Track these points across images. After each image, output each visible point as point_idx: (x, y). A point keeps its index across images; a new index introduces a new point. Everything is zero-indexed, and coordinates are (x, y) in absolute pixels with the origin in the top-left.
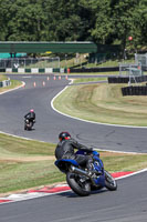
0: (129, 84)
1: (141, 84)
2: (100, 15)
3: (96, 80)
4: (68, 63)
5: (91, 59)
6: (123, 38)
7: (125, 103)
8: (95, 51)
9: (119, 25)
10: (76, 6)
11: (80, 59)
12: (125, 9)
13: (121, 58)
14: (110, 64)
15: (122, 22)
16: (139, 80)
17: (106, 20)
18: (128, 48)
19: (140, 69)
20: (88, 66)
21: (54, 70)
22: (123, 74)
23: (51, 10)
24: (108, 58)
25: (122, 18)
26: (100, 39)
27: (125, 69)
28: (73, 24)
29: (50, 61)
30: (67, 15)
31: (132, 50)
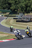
0: (18, 20)
1: (20, 20)
2: (13, 4)
3: (11, 18)
4: (5, 14)
5: (10, 14)
6: (17, 10)
7: (16, 24)
8: (11, 12)
9: (16, 7)
10: (7, 2)
11: (8, 14)
12: (18, 3)
13: (16, 14)
14: (14, 15)
15: (17, 6)
16: (20, 19)
17: (14, 5)
18: (18, 12)
19: (20, 17)
20: (9, 15)
21: (2, 16)
22: (17, 17)
23: (2, 3)
24: (14, 14)
25: (17, 5)
26: (12, 10)
27: (17, 16)
28: (7, 6)
29: (1, 14)
30: (5, 4)
31: (19, 12)
